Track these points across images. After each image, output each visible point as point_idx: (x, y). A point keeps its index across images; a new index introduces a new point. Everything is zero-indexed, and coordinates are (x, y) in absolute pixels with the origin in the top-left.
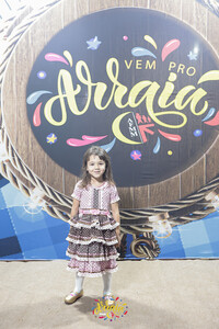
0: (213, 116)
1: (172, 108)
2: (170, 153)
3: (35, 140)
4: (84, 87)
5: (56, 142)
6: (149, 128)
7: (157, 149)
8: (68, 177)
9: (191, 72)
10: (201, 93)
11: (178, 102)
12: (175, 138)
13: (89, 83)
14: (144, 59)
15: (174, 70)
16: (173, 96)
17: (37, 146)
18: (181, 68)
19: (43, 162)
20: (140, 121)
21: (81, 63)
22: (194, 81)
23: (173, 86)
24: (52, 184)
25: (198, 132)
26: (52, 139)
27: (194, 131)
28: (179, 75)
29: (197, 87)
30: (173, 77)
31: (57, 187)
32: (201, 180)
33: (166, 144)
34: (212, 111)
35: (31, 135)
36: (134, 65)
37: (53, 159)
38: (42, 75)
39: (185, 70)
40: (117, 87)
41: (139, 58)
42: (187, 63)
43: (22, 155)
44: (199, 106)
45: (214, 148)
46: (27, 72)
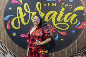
0: (80, 25)
1: (63, 22)
2: (62, 40)
3: (7, 35)
4: (27, 14)
5: (16, 35)
6: (54, 30)
7: (57, 38)
8: (21, 49)
9: (70, 7)
10: (75, 15)
11: (65, 19)
12: (64, 34)
13: (29, 12)
14: (51, 2)
15: (64, 7)
16: (63, 17)
17: (9, 37)
18: (66, 5)
19: (11, 43)
20: (50, 27)
21: (26, 4)
22: (72, 11)
23: (63, 13)
24: (14, 52)
25: (73, 31)
26: (14, 34)
27: (72, 31)
28: (66, 8)
29: (73, 13)
30: (63, 9)
31: (17, 54)
32: (75, 51)
33: (61, 36)
34: (79, 23)
35: (6, 33)
36: (47, 5)
37: (15, 42)
38: (10, 9)
39: (68, 6)
40: (40, 13)
41: (49, 2)
42: (69, 3)
43: (2, 41)
44: (74, 21)
45: (80, 38)
46: (4, 8)
